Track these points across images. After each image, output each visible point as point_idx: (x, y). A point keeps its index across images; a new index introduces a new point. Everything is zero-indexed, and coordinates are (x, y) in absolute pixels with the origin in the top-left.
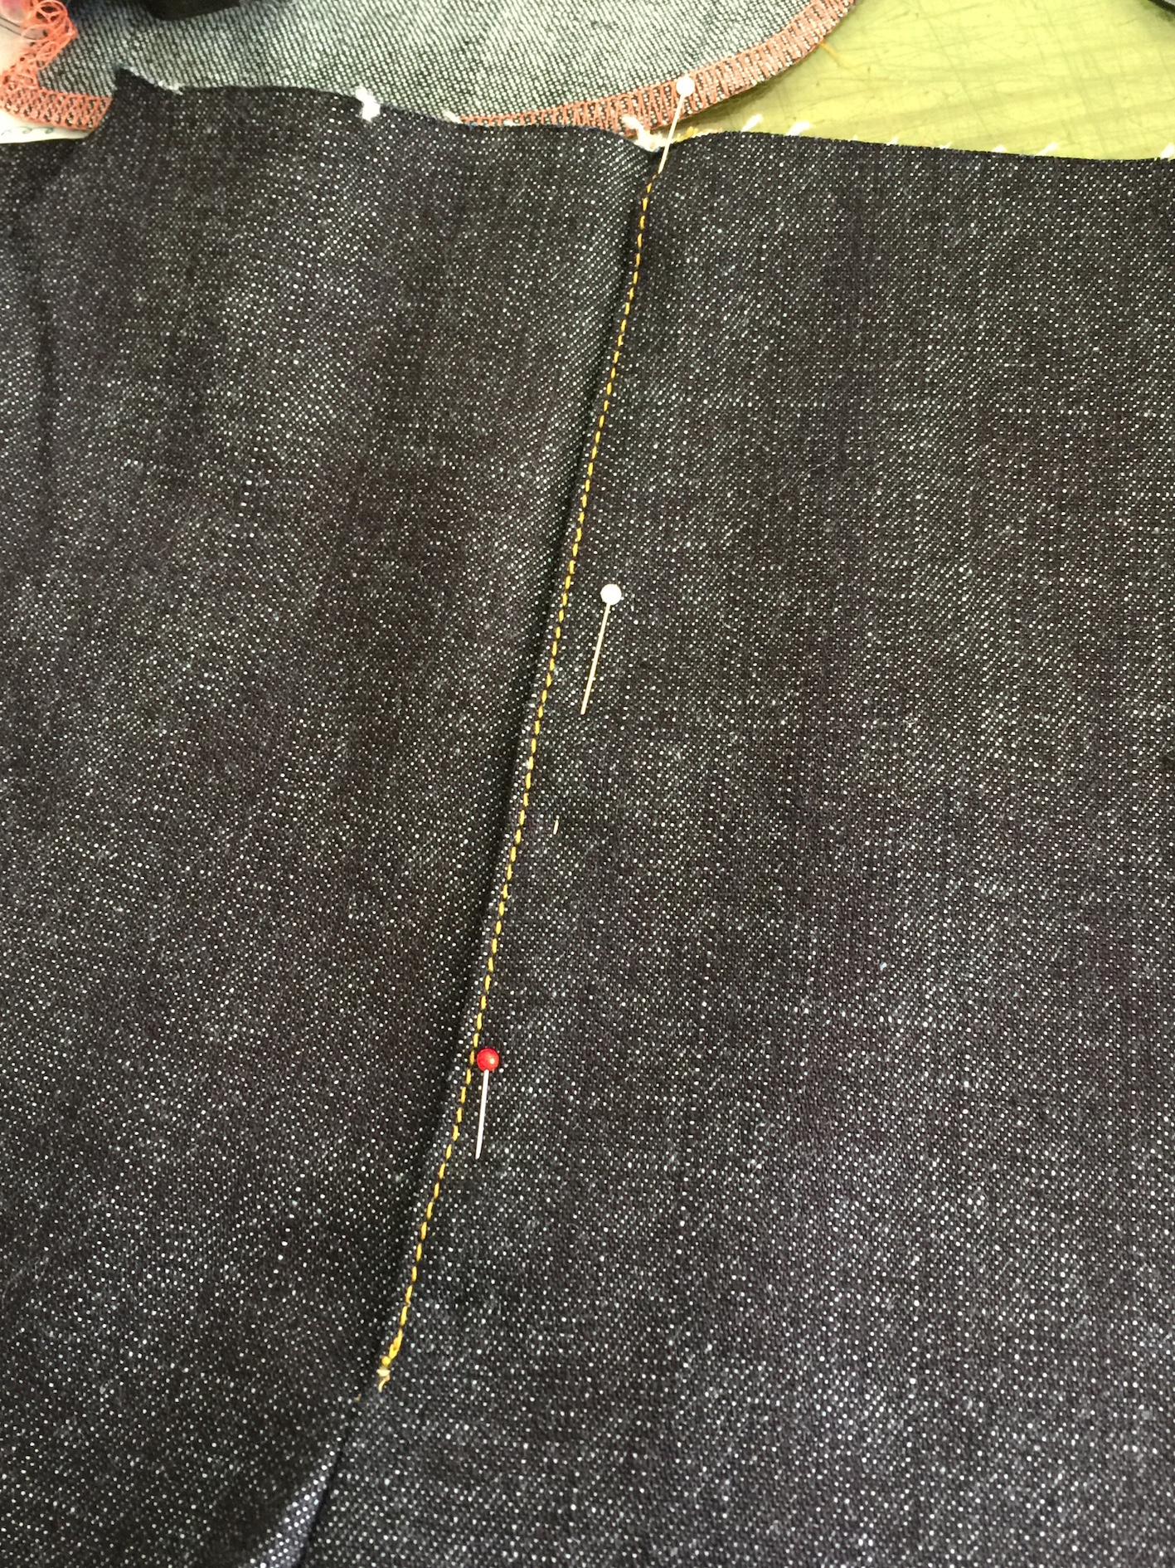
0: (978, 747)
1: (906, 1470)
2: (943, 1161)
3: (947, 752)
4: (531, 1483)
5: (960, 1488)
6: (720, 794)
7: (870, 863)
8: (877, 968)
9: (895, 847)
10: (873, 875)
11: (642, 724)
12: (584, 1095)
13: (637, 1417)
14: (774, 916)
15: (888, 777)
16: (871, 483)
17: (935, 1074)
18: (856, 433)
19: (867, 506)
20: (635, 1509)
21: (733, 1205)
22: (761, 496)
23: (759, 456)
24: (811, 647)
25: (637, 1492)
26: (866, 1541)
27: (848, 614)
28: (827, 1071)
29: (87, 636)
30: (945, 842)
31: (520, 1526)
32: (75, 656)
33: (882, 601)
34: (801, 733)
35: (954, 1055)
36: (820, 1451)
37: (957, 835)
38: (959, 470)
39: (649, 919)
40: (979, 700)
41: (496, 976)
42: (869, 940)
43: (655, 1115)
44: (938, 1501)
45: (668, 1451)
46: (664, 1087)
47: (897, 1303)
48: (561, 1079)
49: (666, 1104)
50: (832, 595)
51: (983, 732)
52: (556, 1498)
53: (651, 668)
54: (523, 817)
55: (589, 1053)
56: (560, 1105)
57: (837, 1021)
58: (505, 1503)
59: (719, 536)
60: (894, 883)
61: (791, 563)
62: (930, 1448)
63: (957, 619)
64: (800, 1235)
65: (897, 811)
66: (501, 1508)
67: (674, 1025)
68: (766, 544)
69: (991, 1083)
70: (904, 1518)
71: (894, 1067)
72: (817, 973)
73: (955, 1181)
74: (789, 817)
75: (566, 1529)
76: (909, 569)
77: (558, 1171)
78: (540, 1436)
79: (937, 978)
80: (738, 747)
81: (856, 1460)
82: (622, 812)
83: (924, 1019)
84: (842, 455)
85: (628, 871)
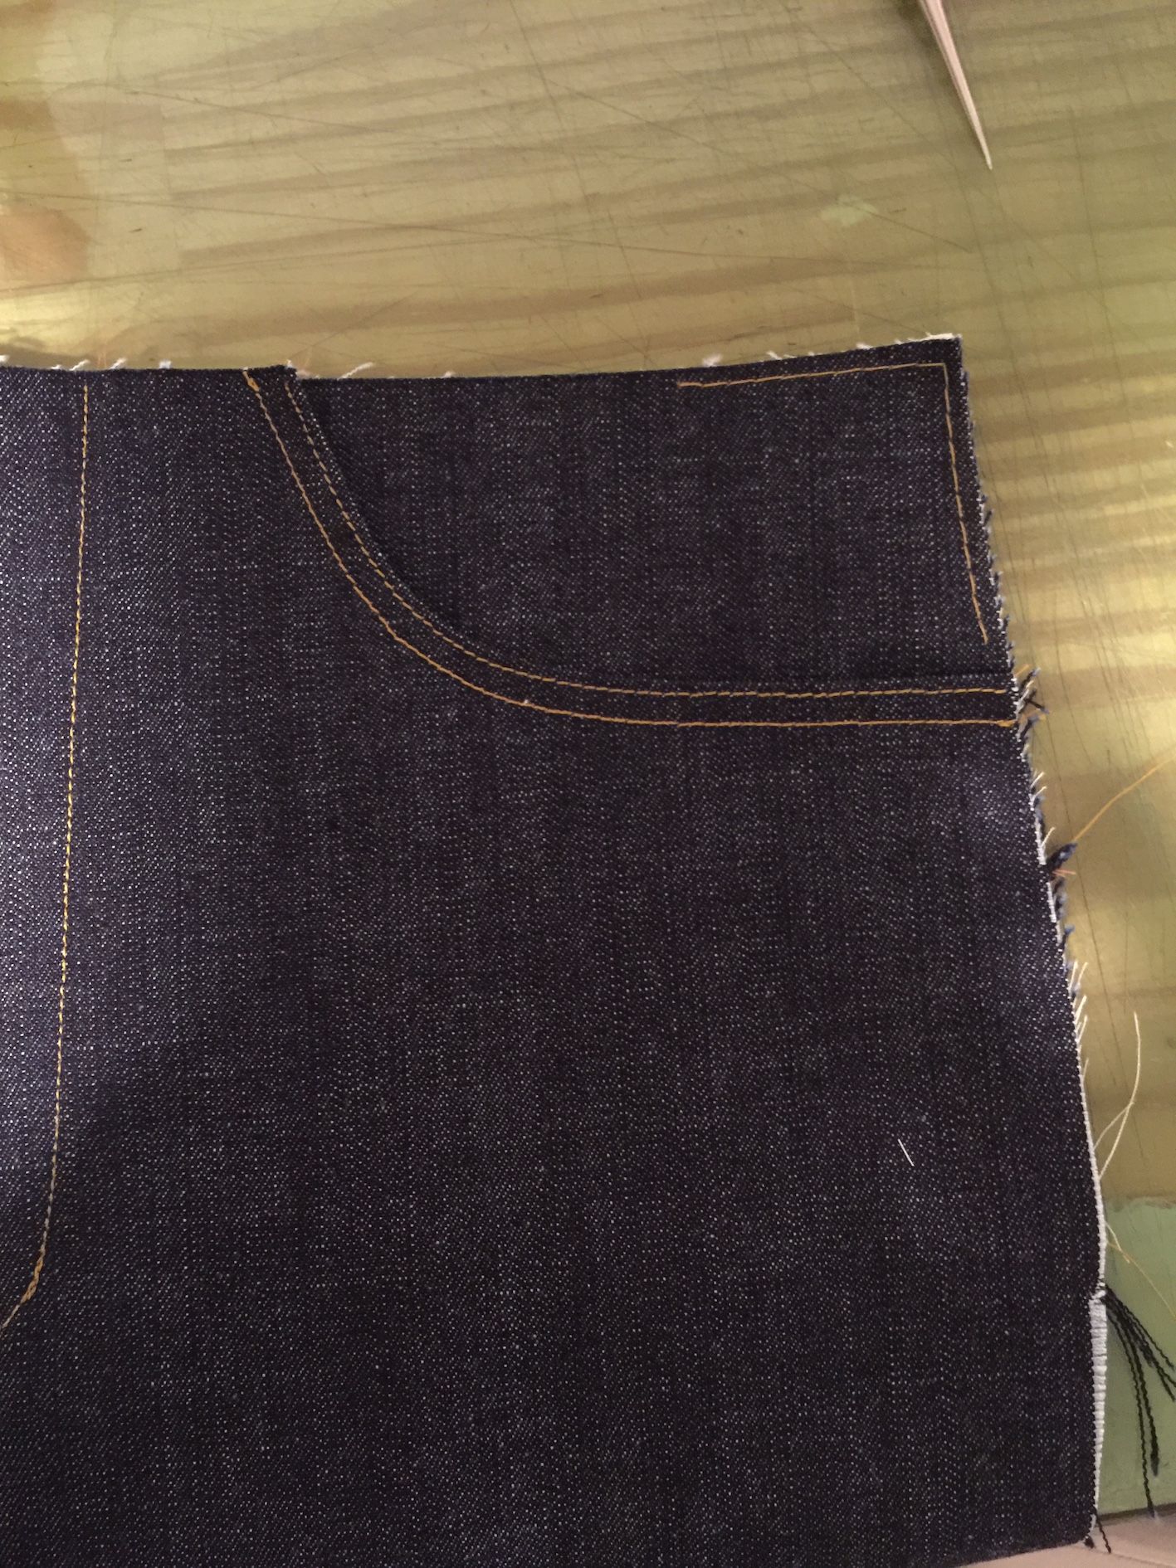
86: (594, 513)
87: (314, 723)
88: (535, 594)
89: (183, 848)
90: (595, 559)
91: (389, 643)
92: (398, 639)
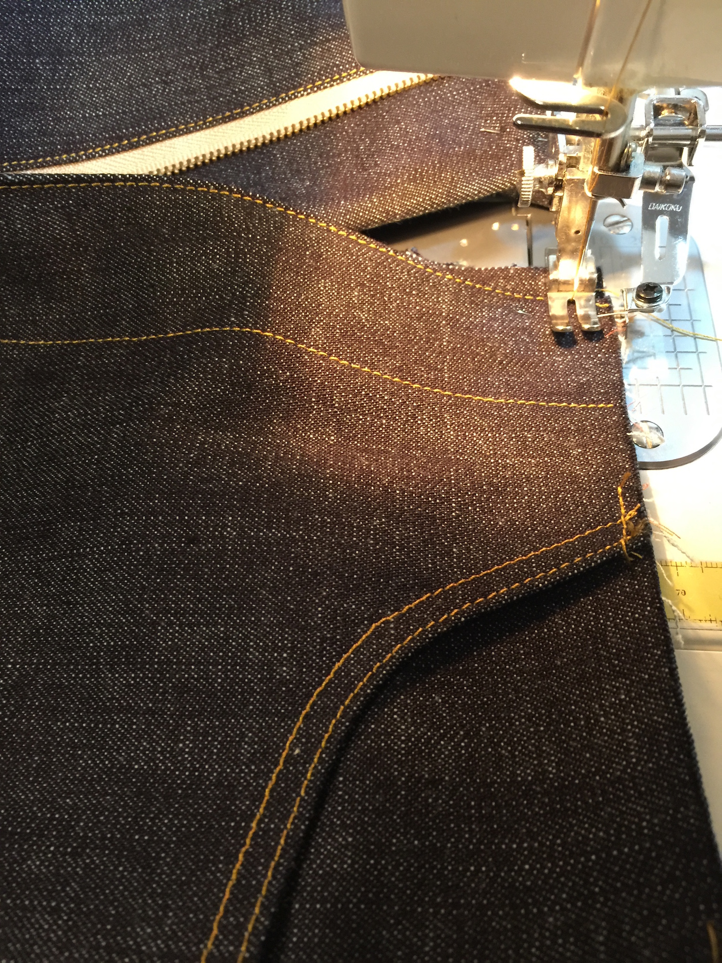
86: (529, 831)
87: (297, 531)
88: (429, 754)
89: (201, 414)
90: (471, 831)
91: (370, 617)
92: (374, 625)
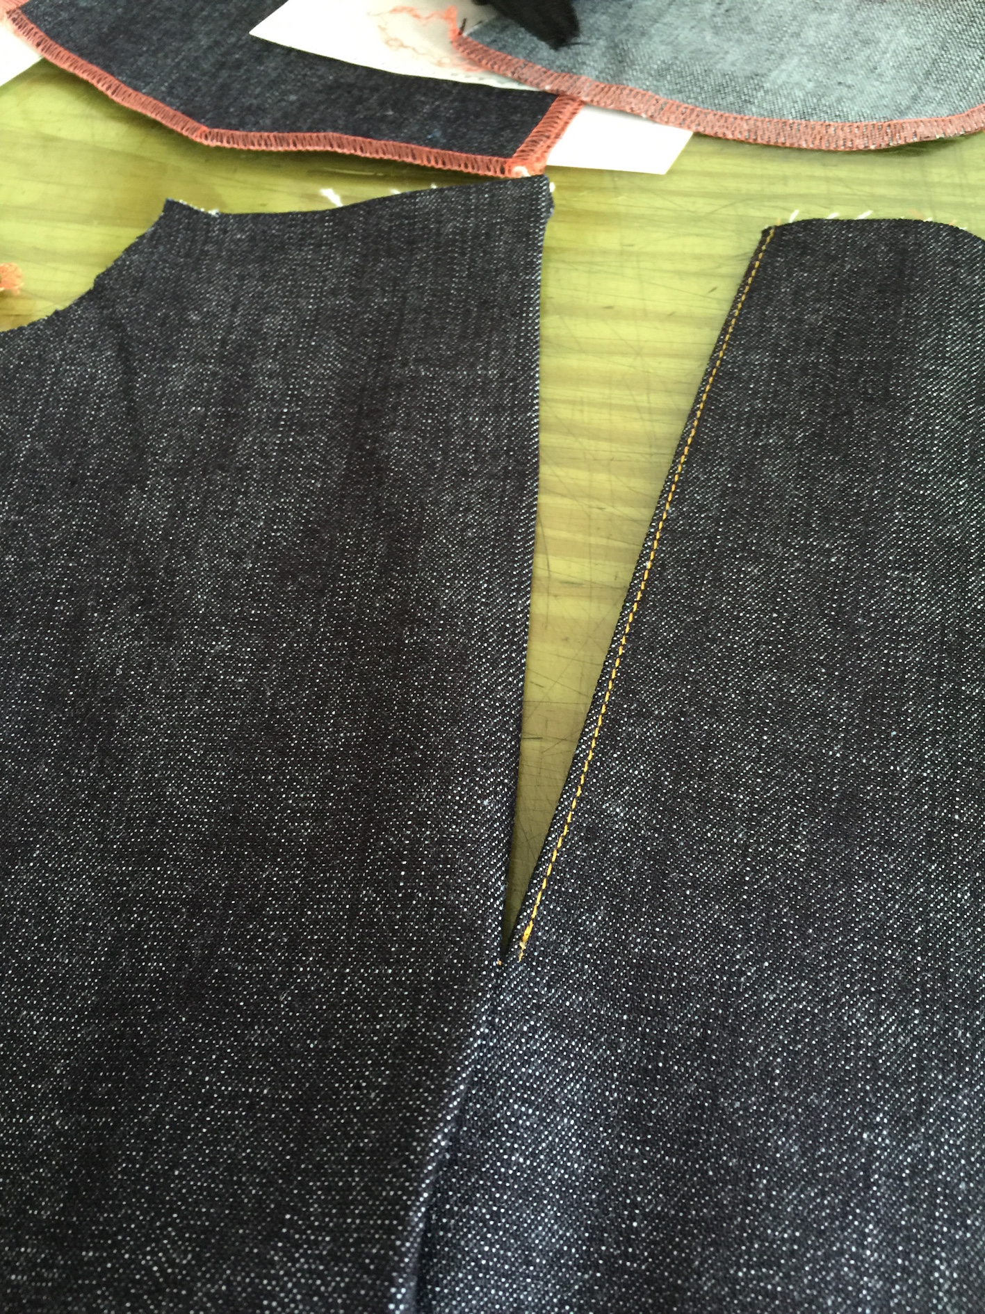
0: (966, 601)
1: (912, 1073)
2: (939, 866)
3: (944, 601)
4: (629, 1045)
5: (952, 1091)
6: (784, 599)
7: (887, 665)
8: (889, 734)
9: (905, 657)
10: (888, 674)
11: (730, 549)
12: (675, 782)
13: (711, 1005)
14: (817, 688)
15: (904, 611)
16: (906, 411)
17: (933, 808)
18: (897, 378)
19: (902, 426)
20: (708, 1071)
21: (784, 873)
22: (826, 413)
23: (826, 390)
24: (857, 514)
25: (709, 1057)
26: (882, 1119)
27: (884, 497)
28: (853, 796)
29: (184, 515)
30: (940, 659)
31: (620, 1075)
32: (177, 528)
33: (908, 493)
34: (846, 569)
35: (947, 797)
36: (848, 1050)
37: (949, 654)
38: (963, 418)
39: (726, 673)
40: (968, 571)
41: (613, 693)
42: (884, 715)
43: (726, 804)
44: (936, 1098)
45: (734, 1032)
46: (734, 788)
47: (905, 957)
48: (658, 769)
49: (735, 799)
50: (874, 481)
51: (970, 591)
52: (648, 1058)
53: (738, 513)
54: (640, 595)
55: (679, 756)
56: (658, 786)
57: (860, 764)
58: (609, 1057)
59: (793, 437)
60: (903, 681)
61: (846, 456)
62: (931, 1060)
63: (955, 515)
64: (833, 900)
65: (907, 634)
66: (606, 1060)
67: (743, 747)
68: (828, 443)
69: (975, 818)
70: (910, 1106)
71: (901, 800)
72: (847, 731)
73: (950, 882)
74: (834, 624)
75: (654, 1079)
76: (927, 475)
77: (656, 830)
78: (634, 1010)
79: (934, 743)
80: (799, 570)
81: (874, 1060)
82: (712, 602)
83: (925, 770)
84: (888, 392)
85: (713, 641)
